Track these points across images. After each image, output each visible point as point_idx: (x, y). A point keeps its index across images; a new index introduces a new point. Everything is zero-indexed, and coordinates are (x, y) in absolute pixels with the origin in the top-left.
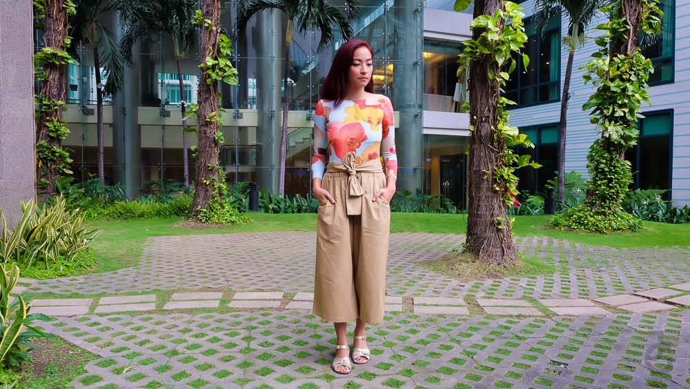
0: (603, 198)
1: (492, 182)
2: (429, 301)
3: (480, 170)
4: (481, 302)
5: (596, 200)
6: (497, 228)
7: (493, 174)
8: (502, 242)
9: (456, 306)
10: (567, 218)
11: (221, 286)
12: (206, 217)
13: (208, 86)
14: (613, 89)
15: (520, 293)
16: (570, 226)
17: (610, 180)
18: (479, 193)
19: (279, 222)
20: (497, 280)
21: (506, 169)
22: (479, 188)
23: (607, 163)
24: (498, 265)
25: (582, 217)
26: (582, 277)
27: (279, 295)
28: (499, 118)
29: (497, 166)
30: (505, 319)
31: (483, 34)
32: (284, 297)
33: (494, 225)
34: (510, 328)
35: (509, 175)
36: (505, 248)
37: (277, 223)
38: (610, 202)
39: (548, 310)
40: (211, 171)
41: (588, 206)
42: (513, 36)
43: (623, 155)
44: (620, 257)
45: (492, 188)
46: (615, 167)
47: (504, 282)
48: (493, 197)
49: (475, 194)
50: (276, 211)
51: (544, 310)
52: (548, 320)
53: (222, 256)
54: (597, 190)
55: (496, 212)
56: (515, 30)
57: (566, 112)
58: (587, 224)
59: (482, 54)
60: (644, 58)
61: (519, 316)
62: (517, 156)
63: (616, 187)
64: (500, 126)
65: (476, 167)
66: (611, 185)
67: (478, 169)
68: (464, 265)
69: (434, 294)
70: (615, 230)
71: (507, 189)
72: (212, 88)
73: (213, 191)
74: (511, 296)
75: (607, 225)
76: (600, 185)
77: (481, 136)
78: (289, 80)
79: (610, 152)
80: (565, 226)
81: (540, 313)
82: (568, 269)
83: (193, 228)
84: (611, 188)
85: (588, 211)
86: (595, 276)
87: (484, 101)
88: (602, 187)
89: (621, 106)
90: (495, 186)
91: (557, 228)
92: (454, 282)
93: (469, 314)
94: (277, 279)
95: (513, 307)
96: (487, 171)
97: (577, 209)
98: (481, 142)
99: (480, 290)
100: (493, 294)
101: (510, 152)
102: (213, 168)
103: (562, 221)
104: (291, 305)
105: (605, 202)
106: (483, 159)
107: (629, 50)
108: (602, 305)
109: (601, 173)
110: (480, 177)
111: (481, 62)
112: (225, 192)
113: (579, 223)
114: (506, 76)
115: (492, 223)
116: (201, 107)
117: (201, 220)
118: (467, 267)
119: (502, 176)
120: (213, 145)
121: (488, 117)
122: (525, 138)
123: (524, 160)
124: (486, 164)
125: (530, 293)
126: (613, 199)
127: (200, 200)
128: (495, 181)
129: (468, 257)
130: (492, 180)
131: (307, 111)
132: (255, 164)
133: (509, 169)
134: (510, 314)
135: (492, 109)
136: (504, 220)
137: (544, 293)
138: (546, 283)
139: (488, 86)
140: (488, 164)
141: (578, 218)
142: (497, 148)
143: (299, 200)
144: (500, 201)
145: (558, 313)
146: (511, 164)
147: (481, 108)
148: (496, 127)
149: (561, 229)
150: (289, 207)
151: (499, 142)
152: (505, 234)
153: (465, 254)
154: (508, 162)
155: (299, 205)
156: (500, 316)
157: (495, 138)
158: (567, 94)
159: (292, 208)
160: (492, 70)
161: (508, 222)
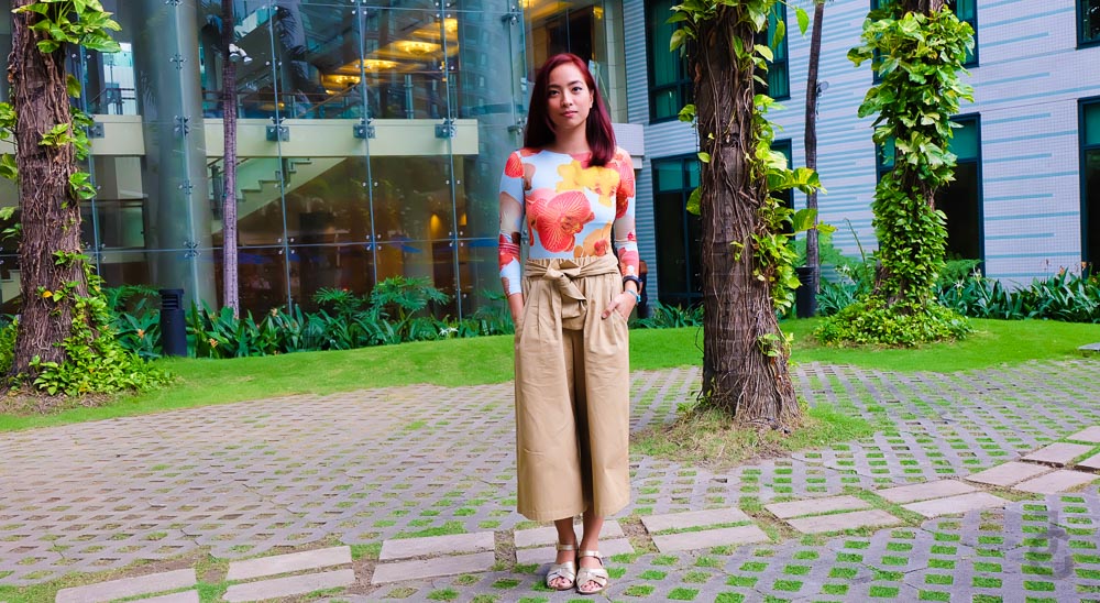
0: (906, 281)
1: (751, 265)
2: (677, 521)
3: (725, 242)
4: (780, 510)
5: (894, 286)
6: (765, 356)
7: (752, 250)
8: (775, 384)
9: (734, 525)
10: (846, 323)
11: (178, 552)
12: (60, 380)
13: (39, 58)
14: (914, 78)
15: (835, 482)
16: (852, 339)
17: (916, 248)
18: (726, 289)
20: (779, 460)
21: (773, 237)
22: (725, 280)
23: (908, 216)
24: (773, 428)
25: (873, 320)
26: (925, 438)
27: (343, 555)
28: (757, 137)
29: (757, 232)
30: (841, 540)
32: (356, 556)
33: (759, 352)
34: (860, 558)
35: (779, 250)
36: (781, 395)
37: (243, 379)
38: (917, 289)
39: (903, 509)
40: (65, 267)
41: (880, 299)
43: (932, 201)
44: (960, 389)
45: (751, 278)
46: (921, 223)
47: (795, 462)
48: (753, 296)
49: (719, 291)
50: (227, 352)
51: (897, 510)
52: (918, 531)
53: (142, 475)
54: (894, 267)
55: (762, 324)
57: (814, 118)
58: (884, 332)
59: (719, 8)
60: (956, 20)
61: (861, 530)
62: (793, 211)
63: (925, 259)
64: (759, 153)
65: (718, 235)
66: (917, 256)
67: (720, 240)
68: (707, 434)
69: (676, 505)
70: (930, 339)
71: (778, 277)
72: (51, 64)
73: (73, 316)
74: (824, 489)
75: (916, 331)
76: (899, 258)
77: (725, 173)
78: (233, 48)
79: (911, 195)
80: (844, 338)
81: (894, 520)
82: (891, 423)
83: (26, 412)
84: (917, 262)
85: (881, 307)
86: (944, 431)
87: (726, 102)
88: (904, 261)
89: (927, 109)
90: (756, 272)
91: (830, 343)
92: (703, 476)
93: (770, 540)
94: (314, 514)
95: (841, 512)
96: (739, 243)
97: (862, 305)
98: (724, 187)
99: (759, 485)
100: (788, 490)
101: (777, 206)
102: (68, 260)
103: (836, 329)
104: (381, 575)
105: (909, 290)
106: (731, 221)
107: (932, 6)
108: (984, 488)
109: (899, 234)
110: (725, 256)
111: (717, 23)
112: (104, 317)
113: (869, 331)
114: (767, 53)
115: (756, 346)
116: (24, 110)
117: (44, 389)
118: (715, 438)
119: (768, 252)
120: (64, 205)
121: (737, 135)
122: (809, 175)
123: (804, 218)
124: (736, 229)
125: (853, 481)
126: (922, 281)
127: (37, 341)
128: (755, 263)
129: (712, 418)
130: (751, 260)
131: (270, 121)
132: (142, 244)
133: (778, 239)
134: (846, 528)
135: (742, 120)
136: (777, 338)
137: (877, 476)
138: (869, 455)
139: (734, 73)
140: (740, 230)
141: (866, 322)
142: (755, 195)
143: (280, 321)
144: (766, 301)
145: (925, 514)
146: (782, 227)
147: (721, 117)
148: (752, 155)
149: (837, 344)
150: (259, 338)
151: (758, 184)
152: (779, 366)
153: (707, 414)
154: (775, 225)
155: (280, 334)
156: (830, 535)
157: (752, 177)
158: (815, 86)
159: (265, 341)
160: (739, 39)
161: (782, 342)
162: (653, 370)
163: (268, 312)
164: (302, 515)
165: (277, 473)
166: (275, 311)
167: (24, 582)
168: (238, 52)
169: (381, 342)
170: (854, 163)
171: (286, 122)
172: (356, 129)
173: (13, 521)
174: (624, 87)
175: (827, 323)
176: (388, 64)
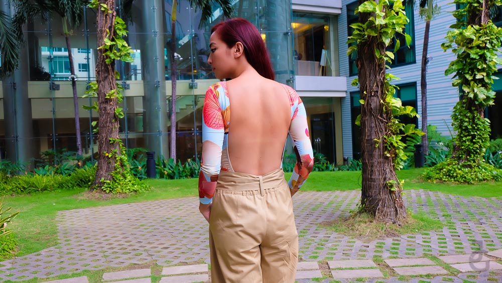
0: (468, 152)
1: (383, 149)
2: (343, 264)
3: (371, 139)
4: (391, 263)
5: (462, 154)
6: (390, 190)
7: (384, 143)
8: (395, 203)
9: (369, 268)
10: (438, 172)
12: (110, 188)
13: (106, 66)
14: (472, 56)
15: (420, 251)
16: (441, 179)
17: (474, 137)
18: (372, 160)
19: (178, 188)
20: (395, 238)
21: (394, 137)
22: (371, 156)
23: (469, 121)
24: (393, 223)
25: (451, 170)
26: (468, 231)
27: (205, 268)
28: (387, 92)
29: (386, 135)
30: (417, 280)
31: (371, 19)
33: (387, 188)
35: (397, 142)
36: (397, 207)
37: (176, 189)
38: (474, 156)
39: (451, 267)
40: (113, 144)
41: (455, 160)
42: (398, 20)
43: (483, 114)
44: (493, 207)
45: (383, 155)
46: (477, 124)
47: (402, 240)
48: (385, 163)
49: (368, 161)
50: (171, 177)
51: (447, 267)
52: (455, 278)
54: (462, 146)
55: (388, 176)
56: (397, 13)
57: (425, 74)
58: (457, 176)
59: (369, 36)
60: (496, 27)
61: (428, 276)
62: (404, 125)
63: (479, 142)
64: (388, 100)
65: (368, 136)
66: (474, 140)
67: (369, 138)
68: (363, 225)
69: (344, 257)
70: (480, 180)
71: (396, 155)
72: (110, 68)
73: (115, 163)
74: (413, 254)
75: (473, 176)
76: (465, 141)
77: (371, 108)
78: (176, 54)
79: (471, 111)
80: (436, 179)
81: (445, 272)
82: (453, 223)
83: (98, 199)
84: (474, 143)
85: (456, 164)
86: (480, 229)
87: (372, 77)
88: (467, 143)
89: (479, 71)
90: (386, 153)
91: (429, 181)
92: (358, 243)
93: (383, 276)
94: (196, 250)
95: (420, 266)
96: (378, 140)
97: (446, 163)
98: (371, 114)
99: (384, 249)
100: (397, 253)
101: (397, 122)
102: (114, 141)
103: (433, 174)
105: (470, 156)
106: (374, 130)
107: (482, 21)
108: (495, 259)
109: (465, 130)
110: (371, 145)
111: (368, 43)
112: (126, 163)
113: (449, 175)
114: (391, 55)
115: (385, 186)
116: (101, 85)
117: (105, 191)
118: (366, 226)
119: (392, 144)
120: (113, 121)
121: (377, 92)
122: (411, 109)
123: (409, 128)
124: (377, 133)
125: (429, 251)
126: (477, 152)
127: (103, 172)
128: (385, 149)
129: (365, 217)
130: (383, 147)
131: (190, 81)
132: (142, 131)
133: (397, 137)
134: (420, 274)
135: (380, 85)
136: (396, 182)
137: (441, 249)
138: (439, 239)
139: (376, 64)
140: (378, 134)
141: (448, 171)
142: (386, 118)
143: (191, 164)
144: (391, 165)
145: (461, 270)
146: (398, 132)
147: (370, 84)
148: (384, 100)
149: (433, 181)
150: (183, 171)
151: (387, 113)
152: (397, 194)
153: (363, 215)
154: (395, 131)
155: (191, 169)
156: (412, 277)
157: (384, 110)
158: (426, 59)
159: (185, 172)
160: (378, 50)
161: (399, 184)
162: (344, 191)
163: (186, 160)
164: (192, 249)
165: (184, 231)
166: (189, 160)
167: (93, 269)
168: (177, 56)
170: (448, 93)
171: (196, 81)
173: (91, 244)
174: (338, 60)
175: (428, 171)
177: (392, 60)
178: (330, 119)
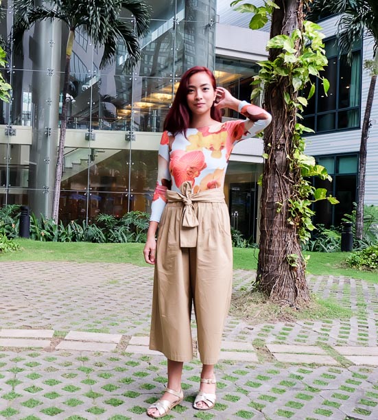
1: (286, 215)
3: (273, 202)
4: (272, 348)
6: (290, 266)
7: (288, 207)
8: (295, 282)
9: (244, 351)
10: (366, 257)
15: (313, 338)
16: (368, 266)
18: (272, 227)
20: (288, 323)
21: (302, 202)
22: (271, 222)
24: (290, 306)
28: (295, 146)
29: (291, 198)
30: (297, 368)
31: (281, 55)
32: (55, 335)
33: (287, 263)
34: (302, 378)
35: (304, 208)
36: (298, 288)
37: (49, 251)
39: (344, 359)
42: (313, 58)
45: (286, 222)
47: (296, 325)
48: (286, 232)
49: (268, 228)
50: (48, 239)
51: (340, 358)
52: (345, 370)
55: (290, 248)
56: (315, 52)
57: (366, 140)
59: (278, 77)
61: (312, 365)
62: (314, 188)
64: (296, 155)
65: (269, 198)
67: (271, 201)
68: (253, 305)
71: (302, 225)
74: (304, 341)
77: (276, 165)
78: (67, 95)
80: (363, 265)
81: (335, 362)
82: (366, 313)
87: (280, 127)
90: (289, 220)
91: (354, 267)
92: (243, 324)
93: (257, 361)
95: (306, 354)
96: (281, 203)
98: (275, 172)
99: (270, 334)
100: (284, 339)
101: (307, 184)
104: (62, 345)
106: (277, 191)
110: (272, 209)
111: (277, 85)
114: (304, 101)
115: (285, 261)
118: (257, 307)
119: (297, 210)
121: (284, 145)
122: (322, 170)
123: (321, 193)
124: (280, 195)
125: (324, 339)
128: (289, 215)
129: (258, 296)
130: (287, 213)
131: (87, 131)
132: (27, 185)
133: (304, 203)
134: (303, 362)
135: (288, 136)
136: (298, 257)
137: (340, 339)
138: (342, 328)
139: (285, 111)
140: (282, 196)
142: (292, 178)
143: (74, 227)
144: (294, 236)
145: (355, 363)
146: (308, 196)
147: (276, 136)
148: (292, 156)
149: (358, 267)
151: (294, 172)
152: (299, 272)
153: (254, 294)
154: (304, 195)
155: (73, 233)
156: (292, 364)
157: (291, 168)
158: (368, 122)
160: (288, 94)
161: (303, 260)
163: (69, 222)
166: (73, 222)
168: (70, 98)
169: (120, 242)
171: (94, 131)
172: (126, 136)
176: (150, 105)
177: (303, 107)
178: (253, 190)
